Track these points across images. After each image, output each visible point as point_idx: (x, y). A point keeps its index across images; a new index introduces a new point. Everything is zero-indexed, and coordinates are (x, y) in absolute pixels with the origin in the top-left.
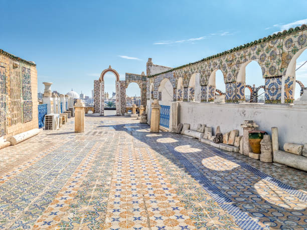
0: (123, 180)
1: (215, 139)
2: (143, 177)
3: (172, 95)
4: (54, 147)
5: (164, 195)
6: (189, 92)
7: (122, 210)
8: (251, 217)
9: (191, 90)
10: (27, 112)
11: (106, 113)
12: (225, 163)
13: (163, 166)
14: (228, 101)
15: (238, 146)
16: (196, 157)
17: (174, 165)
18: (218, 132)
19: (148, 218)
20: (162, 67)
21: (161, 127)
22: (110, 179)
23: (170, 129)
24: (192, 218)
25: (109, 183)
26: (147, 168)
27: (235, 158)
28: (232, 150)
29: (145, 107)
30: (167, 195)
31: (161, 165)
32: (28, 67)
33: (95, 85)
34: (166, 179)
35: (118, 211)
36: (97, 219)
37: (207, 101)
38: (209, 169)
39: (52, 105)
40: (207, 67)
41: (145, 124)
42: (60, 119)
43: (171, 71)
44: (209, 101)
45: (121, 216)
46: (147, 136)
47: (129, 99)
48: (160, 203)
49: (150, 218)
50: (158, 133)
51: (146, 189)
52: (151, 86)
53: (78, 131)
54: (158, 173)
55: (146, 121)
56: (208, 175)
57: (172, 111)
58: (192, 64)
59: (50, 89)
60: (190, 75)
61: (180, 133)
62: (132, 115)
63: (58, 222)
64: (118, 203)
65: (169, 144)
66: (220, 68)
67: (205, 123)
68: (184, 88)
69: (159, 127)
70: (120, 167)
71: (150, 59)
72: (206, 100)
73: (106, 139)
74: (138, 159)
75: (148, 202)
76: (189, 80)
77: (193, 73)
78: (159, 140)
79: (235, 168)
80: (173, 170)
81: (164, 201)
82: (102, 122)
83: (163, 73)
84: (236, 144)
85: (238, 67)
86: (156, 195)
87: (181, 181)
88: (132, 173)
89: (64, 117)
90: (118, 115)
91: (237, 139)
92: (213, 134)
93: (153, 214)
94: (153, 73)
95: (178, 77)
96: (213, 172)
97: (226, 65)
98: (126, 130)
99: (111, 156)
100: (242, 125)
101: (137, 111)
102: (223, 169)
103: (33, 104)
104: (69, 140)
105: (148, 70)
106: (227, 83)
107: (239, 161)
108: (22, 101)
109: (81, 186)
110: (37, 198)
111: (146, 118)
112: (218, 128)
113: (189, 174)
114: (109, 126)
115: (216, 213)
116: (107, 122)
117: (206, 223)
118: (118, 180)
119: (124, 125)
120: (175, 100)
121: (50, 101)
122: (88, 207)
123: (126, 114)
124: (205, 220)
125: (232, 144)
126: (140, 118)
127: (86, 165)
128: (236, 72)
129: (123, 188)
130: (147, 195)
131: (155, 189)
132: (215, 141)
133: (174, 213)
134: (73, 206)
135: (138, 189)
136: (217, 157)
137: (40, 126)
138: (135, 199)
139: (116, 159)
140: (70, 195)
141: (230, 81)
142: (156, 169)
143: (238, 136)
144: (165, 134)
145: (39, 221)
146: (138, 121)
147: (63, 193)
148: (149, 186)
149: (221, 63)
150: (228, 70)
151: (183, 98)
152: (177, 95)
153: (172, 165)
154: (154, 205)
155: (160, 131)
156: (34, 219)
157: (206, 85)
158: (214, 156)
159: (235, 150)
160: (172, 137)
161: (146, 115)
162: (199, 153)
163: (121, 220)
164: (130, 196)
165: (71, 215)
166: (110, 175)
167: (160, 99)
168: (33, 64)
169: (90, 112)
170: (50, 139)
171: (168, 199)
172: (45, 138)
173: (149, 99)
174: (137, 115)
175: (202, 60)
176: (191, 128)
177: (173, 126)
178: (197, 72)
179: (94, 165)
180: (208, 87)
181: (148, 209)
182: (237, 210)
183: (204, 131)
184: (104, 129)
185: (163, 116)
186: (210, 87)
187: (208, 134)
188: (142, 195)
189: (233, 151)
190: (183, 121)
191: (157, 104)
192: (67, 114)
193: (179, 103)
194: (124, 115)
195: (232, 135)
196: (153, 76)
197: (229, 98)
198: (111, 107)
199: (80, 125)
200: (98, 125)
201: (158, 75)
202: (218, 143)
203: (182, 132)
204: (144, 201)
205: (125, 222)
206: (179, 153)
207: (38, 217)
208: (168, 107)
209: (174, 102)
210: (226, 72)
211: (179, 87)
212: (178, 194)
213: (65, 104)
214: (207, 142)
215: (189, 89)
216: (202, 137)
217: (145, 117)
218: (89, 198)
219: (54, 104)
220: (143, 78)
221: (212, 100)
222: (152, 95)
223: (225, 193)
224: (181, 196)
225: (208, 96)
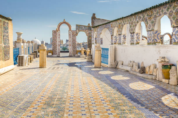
0: (74, 95)
1: (140, 70)
2: (88, 94)
3: (110, 41)
4: (26, 77)
6: (122, 38)
7: (74, 111)
8: (155, 114)
9: (123, 36)
10: (6, 54)
11: (62, 54)
12: (145, 86)
13: (102, 88)
14: (149, 44)
15: (155, 75)
16: (126, 82)
17: (110, 87)
18: (142, 66)
19: (91, 114)
20: (103, 20)
21: (102, 64)
22: (66, 95)
23: (109, 65)
24: (118, 114)
25: (66, 97)
26: (91, 89)
27: (153, 83)
28: (151, 78)
29: (90, 50)
30: (103, 103)
31: (100, 87)
32: (7, 21)
33: (53, 34)
34: (104, 95)
35: (72, 111)
36: (59, 115)
37: (135, 44)
38: (133, 90)
39: (22, 49)
40: (134, 20)
41: (91, 62)
42: (28, 59)
43: (109, 23)
44: (136, 44)
45: (74, 113)
46: (92, 69)
47: (79, 44)
48: (99, 107)
49: (92, 114)
50: (100, 68)
51: (90, 100)
52: (95, 34)
53: (42, 67)
54: (98, 91)
55: (91, 59)
56: (132, 93)
57: (110, 52)
58: (124, 17)
59: (21, 37)
60: (123, 26)
62: (81, 56)
63: (35, 116)
64: (72, 107)
66: (143, 21)
67: (133, 60)
68: (119, 35)
69: (100, 64)
70: (73, 88)
71: (94, 14)
72: (134, 44)
73: (62, 72)
74: (85, 84)
75: (91, 107)
76: (122, 29)
77: (125, 24)
78: (100, 73)
79: (151, 89)
80: (109, 90)
81: (101, 106)
82: (59, 61)
83: (103, 24)
84: (154, 74)
85: (155, 20)
86: (96, 103)
87: (113, 96)
88: (81, 92)
89: (31, 57)
90: (70, 56)
91: (155, 70)
92: (139, 68)
93: (94, 113)
94: (96, 24)
95: (114, 27)
96: (136, 91)
97: (147, 18)
98: (77, 66)
99: (66, 82)
100: (158, 60)
101: (84, 53)
102: (143, 89)
103: (10, 48)
104: (36, 73)
105: (93, 22)
106: (148, 31)
107: (155, 85)
108: (3, 45)
109: (47, 99)
110: (20, 105)
111: (92, 58)
112: (143, 63)
113: (119, 92)
114: (64, 64)
115: (133, 112)
116: (63, 61)
117: (126, 116)
118: (71, 95)
119: (75, 63)
120: (112, 44)
121: (21, 46)
122: (53, 109)
123: (76, 55)
124: (126, 115)
125: (151, 74)
126: (87, 58)
127: (49, 87)
128: (154, 23)
129: (74, 99)
130: (91, 103)
131: (95, 100)
132: (140, 72)
133: (107, 112)
134: (43, 109)
135: (84, 100)
136: (140, 82)
137: (15, 64)
138: (83, 105)
139: (70, 84)
140: (41, 103)
141: (150, 30)
142: (97, 90)
143: (156, 68)
144: (105, 69)
145: (23, 115)
146: (86, 60)
147: (36, 102)
148: (92, 99)
149: (144, 17)
150: (149, 22)
151: (118, 42)
152: (114, 40)
153: (108, 87)
154: (95, 108)
156: (20, 114)
157: (134, 33)
158: (138, 82)
159: (154, 77)
160: (110, 71)
161: (91, 56)
162: (129, 80)
163: (74, 115)
164: (80, 104)
165: (43, 113)
166: (66, 93)
167: (102, 43)
168: (10, 19)
169: (50, 54)
170: (23, 72)
171: (104, 105)
172: (20, 72)
173: (93, 44)
174: (85, 55)
175: (131, 15)
176: (124, 64)
177: (111, 62)
178: (127, 23)
179: (55, 87)
180: (135, 34)
181: (91, 110)
182: (147, 110)
183: (133, 65)
184: (61, 66)
185: (104, 56)
186: (137, 34)
187: (136, 68)
188: (87, 103)
189: (152, 79)
190: (118, 59)
191: (99, 47)
192: (33, 55)
193: (115, 46)
194: (75, 56)
195: (152, 68)
196: (96, 27)
197: (150, 41)
198: (65, 50)
199: (43, 62)
200: (56, 63)
201: (100, 25)
202: (142, 73)
203: (117, 67)
204: (89, 107)
205: (76, 116)
206: (114, 80)
207: (23, 113)
208: (107, 49)
209: (111, 45)
210: (147, 23)
211: (115, 35)
212: (111, 103)
213: (31, 48)
214: (135, 73)
215: (122, 35)
216: (131, 70)
217: (90, 57)
218: (54, 104)
219: (24, 48)
220: (89, 28)
221: (138, 43)
222: (96, 41)
223: (142, 102)
224: (112, 104)
225: (135, 40)
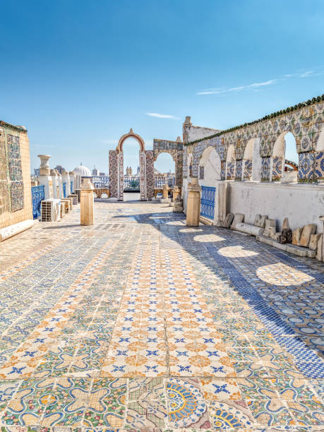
0: (139, 296)
1: (280, 237)
2: (167, 292)
3: (219, 171)
4: (50, 246)
5: (195, 320)
6: (244, 166)
7: (132, 340)
8: (320, 358)
9: (246, 163)
10: (16, 197)
11: (127, 197)
12: (292, 274)
13: (198, 277)
14: (302, 180)
15: (315, 248)
16: (249, 264)
17: (215, 276)
18: (286, 228)
19: (168, 353)
20: (206, 129)
21: (203, 218)
22: (121, 294)
23: (214, 222)
24: (231, 355)
25: (119, 299)
26: (174, 279)
27: (309, 267)
28: (305, 254)
29: (180, 188)
30: (199, 320)
31: (195, 274)
32: (15, 134)
33: (110, 158)
34: (200, 296)
35: (127, 340)
36: (97, 351)
37: (271, 180)
38: (265, 283)
39: (51, 187)
40: (271, 129)
41: (180, 214)
42: (62, 206)
43: (218, 135)
44: (273, 180)
45: (130, 348)
46: (181, 231)
47: (161, 176)
48: (187, 332)
49: (171, 353)
50: (197, 227)
51: (170, 310)
52: (189, 158)
53: (84, 223)
54: (189, 287)
55: (182, 208)
56: (264, 292)
57: (219, 194)
58: (249, 124)
59: (48, 164)
60: (245, 141)
61: (229, 227)
62: (162, 200)
63: (44, 353)
64: (128, 329)
65: (211, 243)
66: (290, 130)
67: (266, 214)
68: (237, 160)
69: (198, 217)
70: (136, 276)
71: (188, 118)
72: (268, 179)
73: (122, 235)
74: (164, 266)
75: (170, 329)
76: (244, 148)
77: (250, 138)
78: (197, 238)
79: (306, 283)
80: (213, 284)
81: (193, 329)
82: (120, 210)
83: (206, 139)
84: (312, 245)
85: (319, 128)
86: (183, 319)
87: (222, 300)
88: (153, 286)
89: (67, 203)
90: (142, 201)
91: (314, 238)
92: (277, 230)
93: (176, 348)
94: (192, 138)
95: (228, 144)
96: (271, 287)
97: (301, 126)
98: (152, 222)
99: (126, 260)
100: (321, 217)
101: (169, 194)
102: (287, 284)
103: (24, 186)
104: (72, 236)
105: (186, 134)
106: (302, 153)
107: (314, 272)
108: (10, 182)
109: (81, 303)
110: (21, 318)
111: (182, 205)
112: (286, 220)
113: (235, 290)
114: (128, 216)
115: (267, 350)
116: (127, 211)
117: (251, 364)
118: (132, 296)
119: (151, 215)
120: (223, 179)
121: (48, 181)
122: (86, 333)
123: (153, 199)
124: (250, 357)
125: (305, 245)
126: (173, 204)
127: (90, 273)
128: (316, 135)
129: (137, 307)
130: (170, 319)
131: (182, 311)
132: (279, 241)
133: (205, 347)
134: (66, 331)
135: (158, 310)
136: (280, 264)
137: (35, 217)
138: (152, 324)
139: (133, 265)
140: (65, 315)
141: (306, 150)
142: (188, 281)
143: (315, 233)
144: (208, 229)
145: (19, 351)
146: (171, 209)
147: (55, 311)
148: (175, 307)
149: (293, 122)
150: (304, 133)
151: (234, 175)
152: (226, 172)
153: (211, 275)
154: (179, 335)
155: (200, 224)
156: (13, 347)
157: (269, 157)
158: (277, 263)
159: (310, 254)
160: (218, 234)
161: (182, 201)
162: (254, 259)
163: (130, 353)
164: (147, 319)
165: (62, 344)
166: (121, 288)
167: (202, 177)
168: (22, 130)
169: (104, 196)
170: (48, 234)
171: (200, 326)
172: (42, 233)
173: (186, 177)
174: (170, 199)
175: (264, 118)
176: (245, 221)
177: (219, 216)
178: (256, 137)
179: (101, 273)
180: (271, 159)
181: (169, 340)
182: (300, 346)
183: (265, 224)
184: (121, 221)
185: (206, 202)
186: (276, 159)
187: (270, 230)
188: (162, 319)
189: (307, 257)
190: (234, 210)
191: (196, 185)
192: (72, 199)
193: (229, 184)
194: (151, 200)
195: (307, 233)
196: (192, 143)
197: (304, 175)
198: (134, 189)
199: (88, 215)
200: (113, 215)
201: (200, 141)
202: (284, 243)
203: (232, 226)
204: (165, 328)
205: (135, 357)
206: (225, 258)
207: (19, 344)
208: (213, 189)
209: (221, 182)
210: (300, 136)
211: (229, 160)
212: (215, 319)
213: (70, 184)
214: (269, 242)
215: (244, 162)
216: (261, 234)
217: (180, 203)
218: (90, 320)
219: (54, 185)
220: (179, 146)
221: (277, 179)
222: (191, 171)
223: (286, 320)
224: (219, 323)
225: (271, 173)
